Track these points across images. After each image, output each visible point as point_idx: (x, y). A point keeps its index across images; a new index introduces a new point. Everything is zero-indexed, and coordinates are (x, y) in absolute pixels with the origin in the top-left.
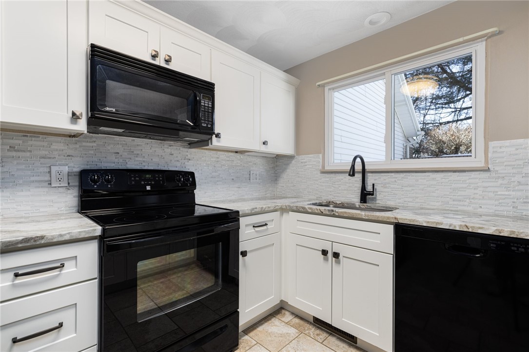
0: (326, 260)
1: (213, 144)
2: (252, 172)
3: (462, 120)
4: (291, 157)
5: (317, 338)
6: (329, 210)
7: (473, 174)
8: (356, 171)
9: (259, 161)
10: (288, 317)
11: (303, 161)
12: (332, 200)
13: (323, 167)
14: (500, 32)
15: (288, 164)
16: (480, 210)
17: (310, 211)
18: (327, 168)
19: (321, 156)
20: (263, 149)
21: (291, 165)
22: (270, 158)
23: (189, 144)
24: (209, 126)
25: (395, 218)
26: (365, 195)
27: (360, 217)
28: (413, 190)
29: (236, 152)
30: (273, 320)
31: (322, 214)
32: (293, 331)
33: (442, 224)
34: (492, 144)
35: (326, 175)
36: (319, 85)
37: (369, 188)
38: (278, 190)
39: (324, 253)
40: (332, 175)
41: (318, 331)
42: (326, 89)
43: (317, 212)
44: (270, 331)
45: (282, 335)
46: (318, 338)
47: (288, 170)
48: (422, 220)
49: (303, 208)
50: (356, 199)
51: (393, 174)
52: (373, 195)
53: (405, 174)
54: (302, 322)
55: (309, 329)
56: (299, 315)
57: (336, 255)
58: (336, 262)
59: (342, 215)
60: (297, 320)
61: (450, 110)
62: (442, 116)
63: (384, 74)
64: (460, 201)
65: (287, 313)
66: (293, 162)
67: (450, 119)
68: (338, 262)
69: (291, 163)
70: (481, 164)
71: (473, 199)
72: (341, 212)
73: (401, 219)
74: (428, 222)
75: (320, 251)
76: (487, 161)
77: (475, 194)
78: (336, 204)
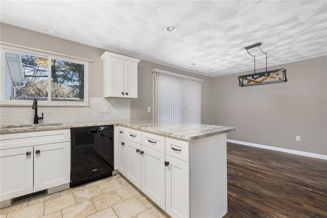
3: (38, 77)
7: (86, 108)
12: (10, 125)
16: (87, 120)
26: (37, 120)
28: (63, 115)
31: (25, 131)
33: (88, 125)
34: (91, 98)
37: (39, 115)
41: (19, 205)
43: (20, 131)
48: (82, 125)
49: (6, 130)
52: (43, 119)
57: (38, 152)
58: (37, 156)
61: (32, 69)
62: (26, 71)
64: (81, 118)
67: (32, 74)
68: (39, 155)
70: (87, 105)
71: (86, 117)
72: (41, 128)
73: (74, 126)
75: (24, 154)
76: (89, 104)
77: (86, 115)
78: (15, 127)
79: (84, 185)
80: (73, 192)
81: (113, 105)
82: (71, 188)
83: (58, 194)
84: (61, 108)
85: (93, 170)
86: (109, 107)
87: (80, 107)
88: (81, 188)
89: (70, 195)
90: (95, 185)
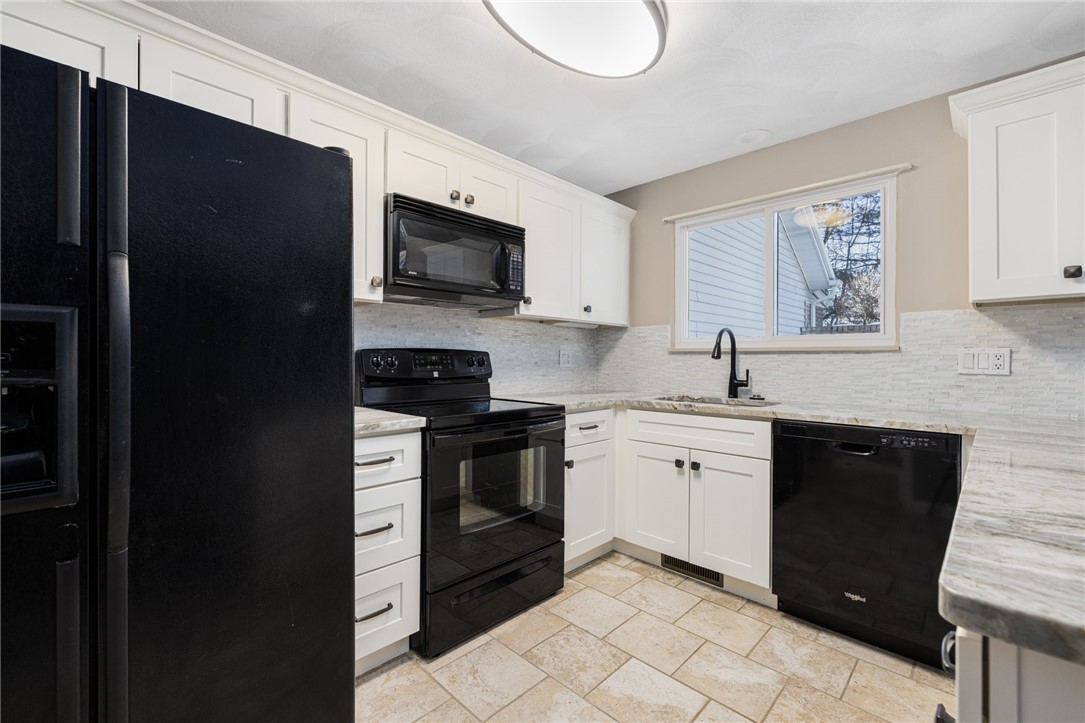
0: (681, 474)
1: (521, 313)
2: (562, 353)
4: (621, 329)
5: (668, 582)
6: (685, 405)
7: (881, 356)
8: (722, 350)
9: (571, 334)
10: (624, 561)
11: (641, 335)
12: (686, 394)
13: (673, 345)
14: (913, 168)
15: (616, 340)
16: (889, 404)
17: (658, 407)
18: (679, 347)
19: (669, 327)
20: (585, 317)
21: (621, 341)
22: (589, 329)
23: (480, 312)
24: (519, 288)
25: (773, 413)
26: (735, 387)
27: (728, 413)
28: (803, 378)
29: (541, 322)
30: (604, 563)
31: (675, 411)
32: (634, 576)
33: (828, 417)
34: (905, 316)
35: (678, 357)
36: (667, 222)
37: (741, 376)
38: (600, 380)
39: (679, 464)
40: (688, 357)
41: (669, 576)
42: (678, 226)
43: (668, 408)
44: (602, 575)
45: (619, 579)
46: (671, 582)
47: (616, 349)
49: (648, 403)
50: (722, 391)
51: (775, 356)
52: (746, 385)
53: (792, 356)
54: (645, 566)
55: (656, 573)
56: (641, 559)
57: (695, 466)
58: (694, 475)
59: (703, 411)
60: (638, 564)
63: (763, 210)
64: (865, 393)
65: (622, 556)
66: (625, 336)
68: (698, 476)
69: (621, 338)
70: (890, 343)
71: (882, 389)
72: (703, 408)
73: (781, 413)
74: (813, 416)
75: (672, 461)
76: (898, 339)
77: (883, 383)
78: (693, 400)
79: (820, 630)
80: (774, 623)
81: (1037, 340)
82: (781, 613)
83: (740, 603)
84: (796, 356)
85: (847, 595)
86: (1006, 352)
87: (858, 352)
88: (805, 631)
89: (759, 624)
90: (851, 653)
